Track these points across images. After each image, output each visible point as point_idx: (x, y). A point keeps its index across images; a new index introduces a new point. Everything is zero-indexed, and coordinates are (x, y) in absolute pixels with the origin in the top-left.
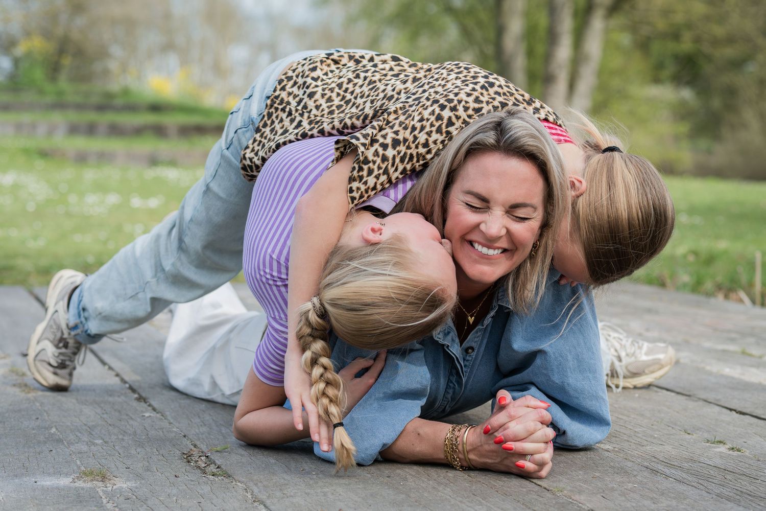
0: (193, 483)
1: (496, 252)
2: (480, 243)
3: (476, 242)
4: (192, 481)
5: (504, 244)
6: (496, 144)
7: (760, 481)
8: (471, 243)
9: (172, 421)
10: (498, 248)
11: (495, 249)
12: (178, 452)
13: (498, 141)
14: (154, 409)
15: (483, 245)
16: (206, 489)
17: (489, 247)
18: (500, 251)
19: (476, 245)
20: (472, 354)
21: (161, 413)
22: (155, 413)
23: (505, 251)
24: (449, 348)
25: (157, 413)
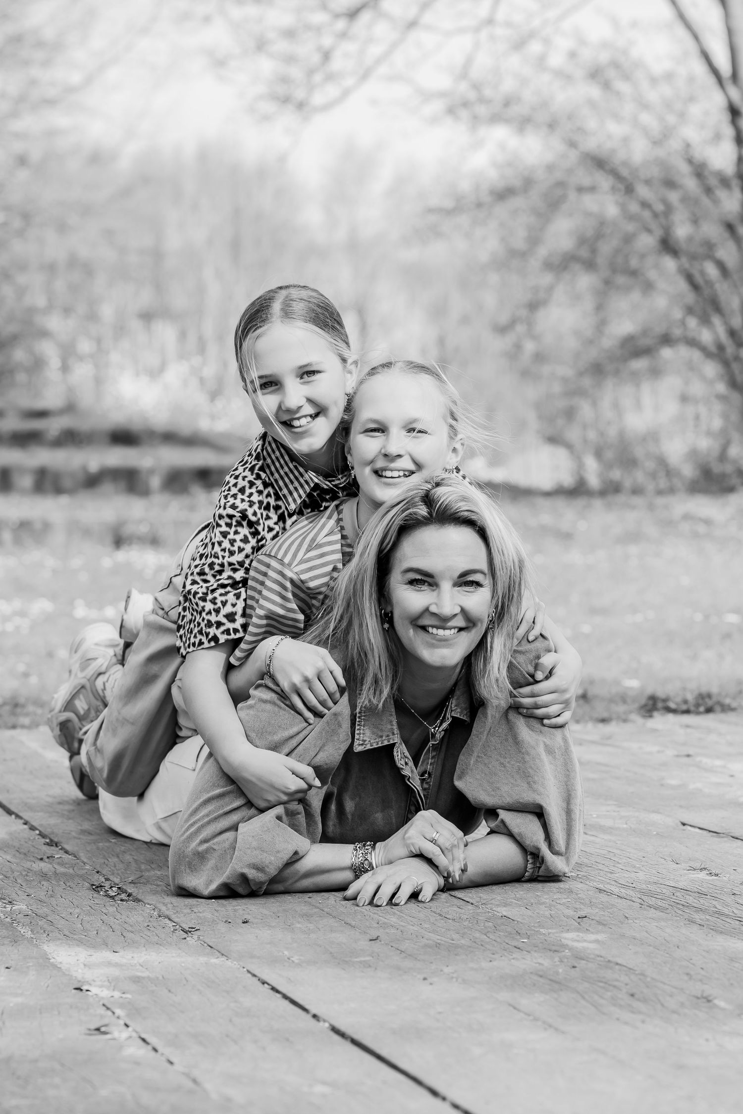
0: (98, 905)
1: (453, 631)
2: (433, 627)
3: (429, 626)
4: (97, 904)
5: (460, 622)
6: (428, 516)
7: (709, 896)
8: (424, 628)
9: (85, 860)
10: (454, 628)
11: (450, 629)
12: (87, 884)
13: (430, 513)
14: (67, 852)
15: (438, 628)
16: (112, 910)
17: (444, 628)
18: (456, 630)
19: (430, 629)
20: (429, 781)
21: (74, 854)
22: (67, 855)
23: (461, 629)
24: (410, 780)
25: (70, 855)
